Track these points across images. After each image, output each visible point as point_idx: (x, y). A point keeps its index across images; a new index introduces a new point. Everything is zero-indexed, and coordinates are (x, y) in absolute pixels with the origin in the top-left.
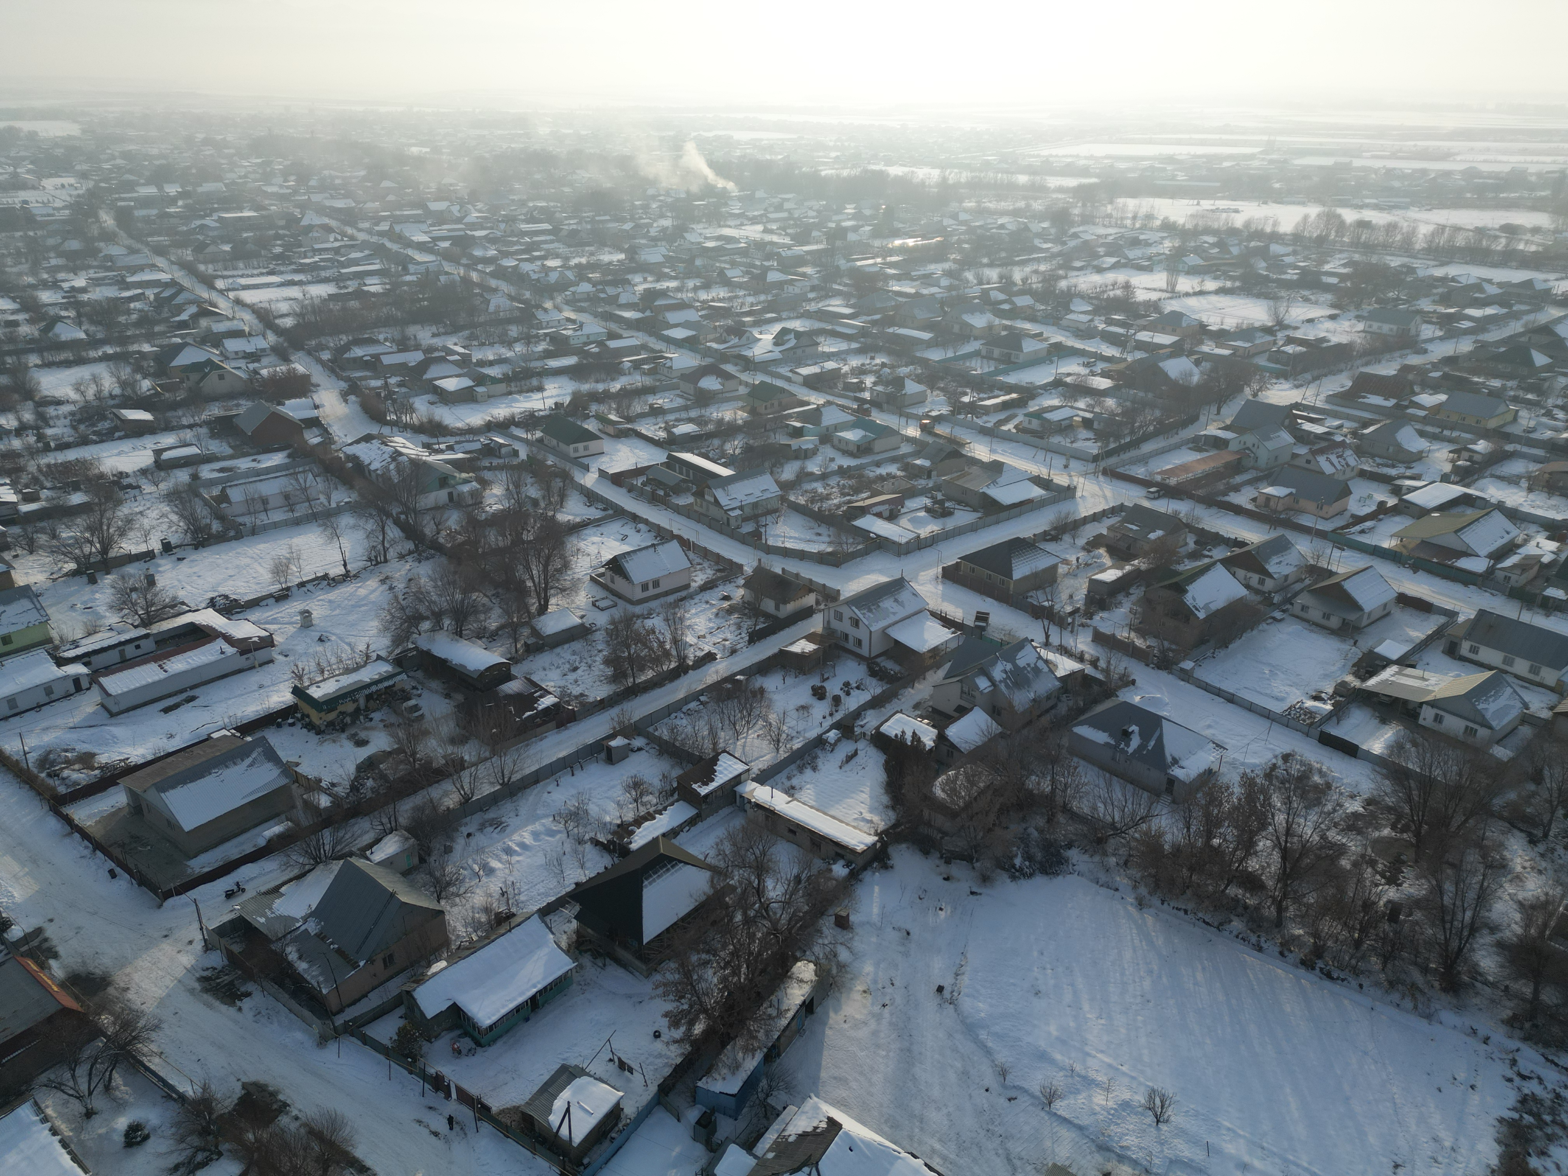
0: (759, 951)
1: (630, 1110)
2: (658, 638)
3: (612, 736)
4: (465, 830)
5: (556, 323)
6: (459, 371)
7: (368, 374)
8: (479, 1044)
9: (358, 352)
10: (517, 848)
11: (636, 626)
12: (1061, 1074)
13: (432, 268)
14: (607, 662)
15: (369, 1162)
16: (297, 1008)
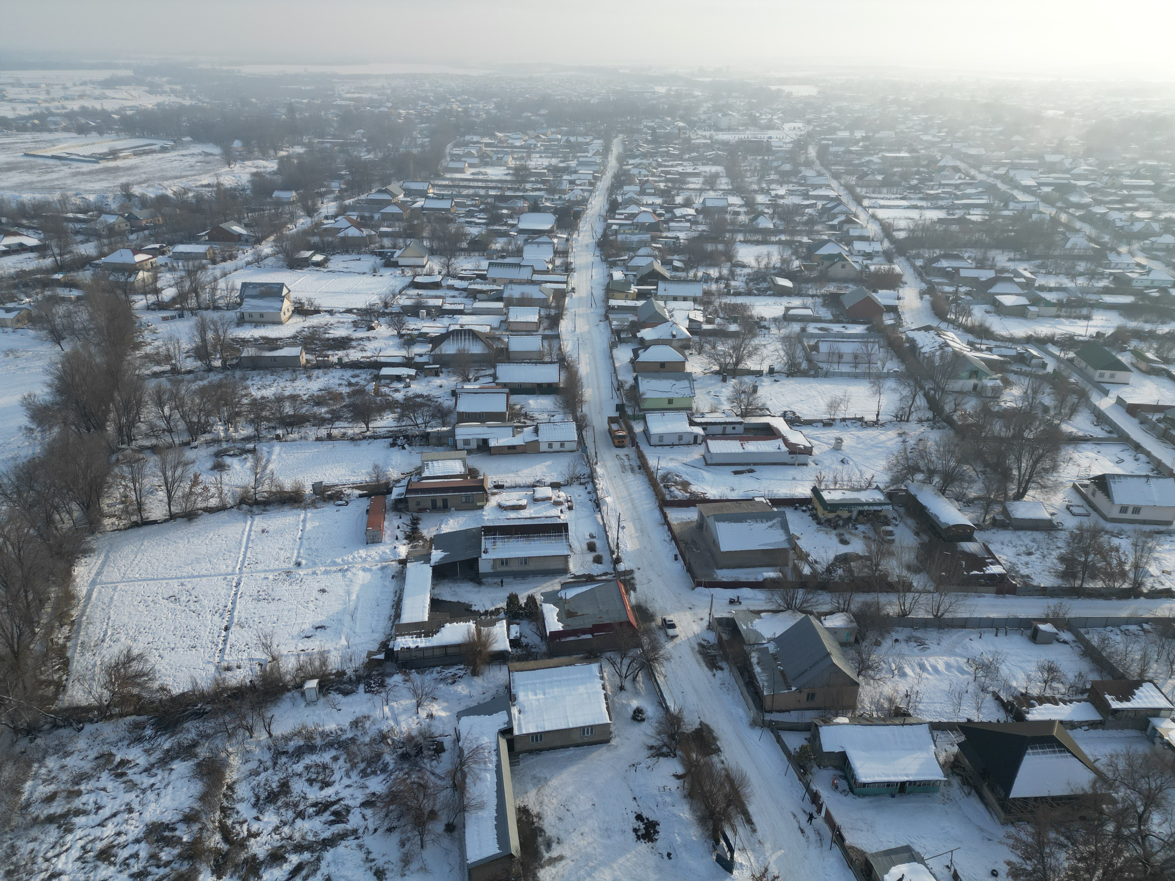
2: (1119, 557)
3: (1044, 621)
4: (895, 636)
5: (1125, 266)
6: (1020, 291)
7: (946, 281)
8: (852, 790)
9: (944, 264)
10: (929, 668)
11: (1102, 539)
13: (1029, 206)
14: (1062, 559)
15: (754, 819)
16: (746, 694)
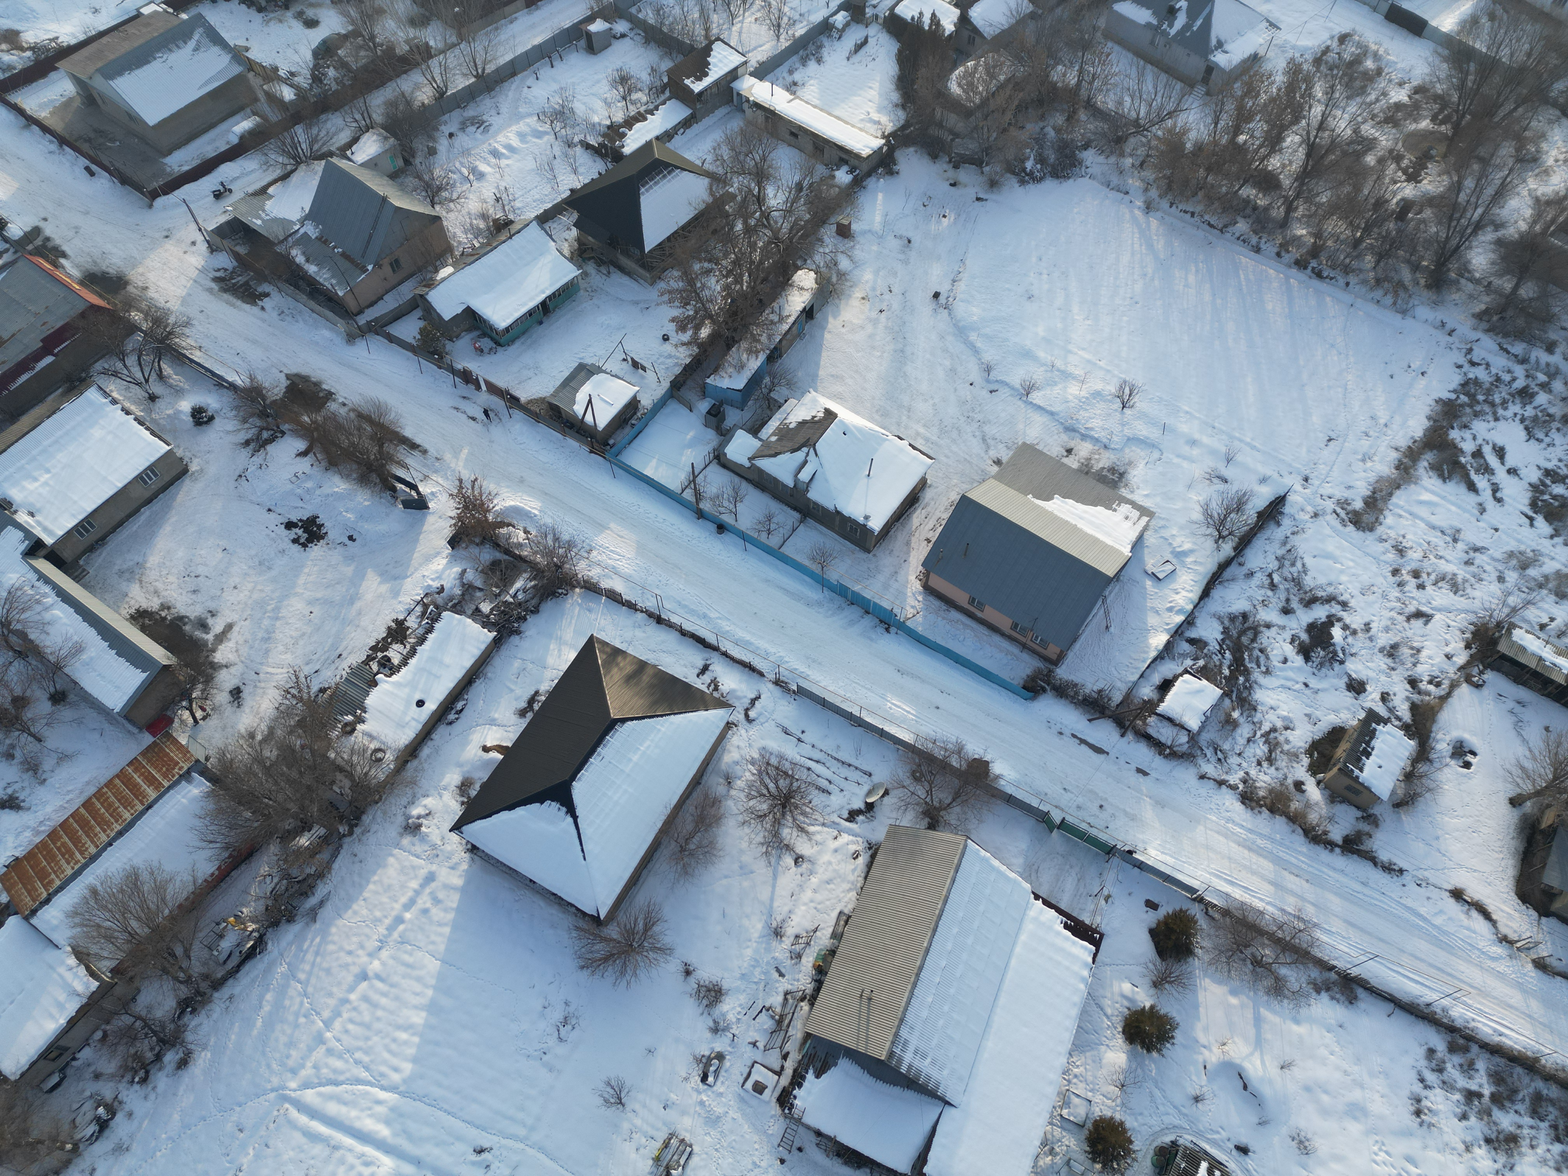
0: (760, 260)
1: (646, 402)
3: (591, 19)
4: (446, 129)
8: (498, 344)
10: (504, 151)
12: (1042, 369)
15: (418, 440)
16: (318, 308)
